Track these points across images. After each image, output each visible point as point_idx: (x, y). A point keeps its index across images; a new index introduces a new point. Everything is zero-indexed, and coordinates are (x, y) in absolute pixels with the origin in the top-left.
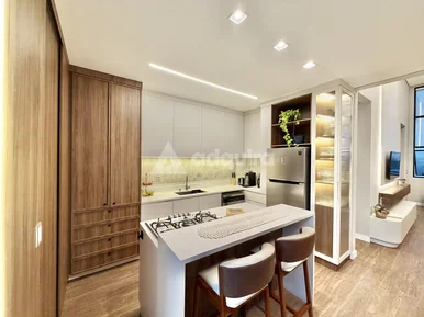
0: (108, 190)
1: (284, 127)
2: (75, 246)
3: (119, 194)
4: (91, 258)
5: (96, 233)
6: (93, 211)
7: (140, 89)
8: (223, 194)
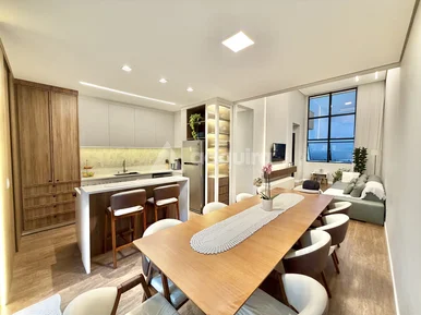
0: (52, 170)
1: (192, 125)
2: (27, 210)
3: (62, 174)
4: (41, 219)
5: (43, 201)
6: (40, 186)
7: (77, 96)
8: (154, 174)
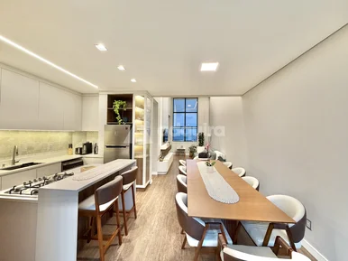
1: (117, 111)
8: (63, 162)
